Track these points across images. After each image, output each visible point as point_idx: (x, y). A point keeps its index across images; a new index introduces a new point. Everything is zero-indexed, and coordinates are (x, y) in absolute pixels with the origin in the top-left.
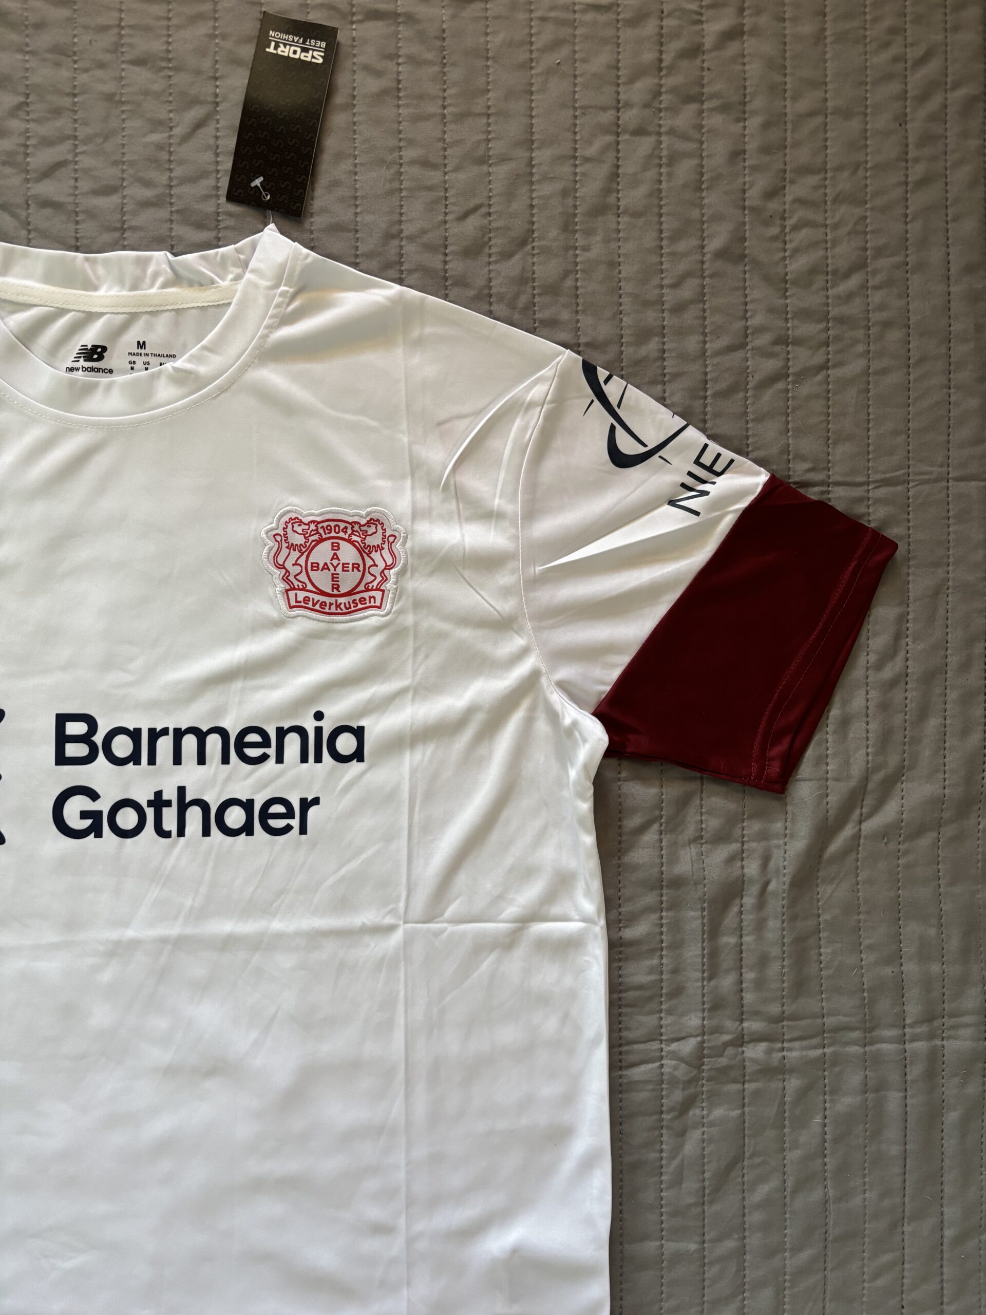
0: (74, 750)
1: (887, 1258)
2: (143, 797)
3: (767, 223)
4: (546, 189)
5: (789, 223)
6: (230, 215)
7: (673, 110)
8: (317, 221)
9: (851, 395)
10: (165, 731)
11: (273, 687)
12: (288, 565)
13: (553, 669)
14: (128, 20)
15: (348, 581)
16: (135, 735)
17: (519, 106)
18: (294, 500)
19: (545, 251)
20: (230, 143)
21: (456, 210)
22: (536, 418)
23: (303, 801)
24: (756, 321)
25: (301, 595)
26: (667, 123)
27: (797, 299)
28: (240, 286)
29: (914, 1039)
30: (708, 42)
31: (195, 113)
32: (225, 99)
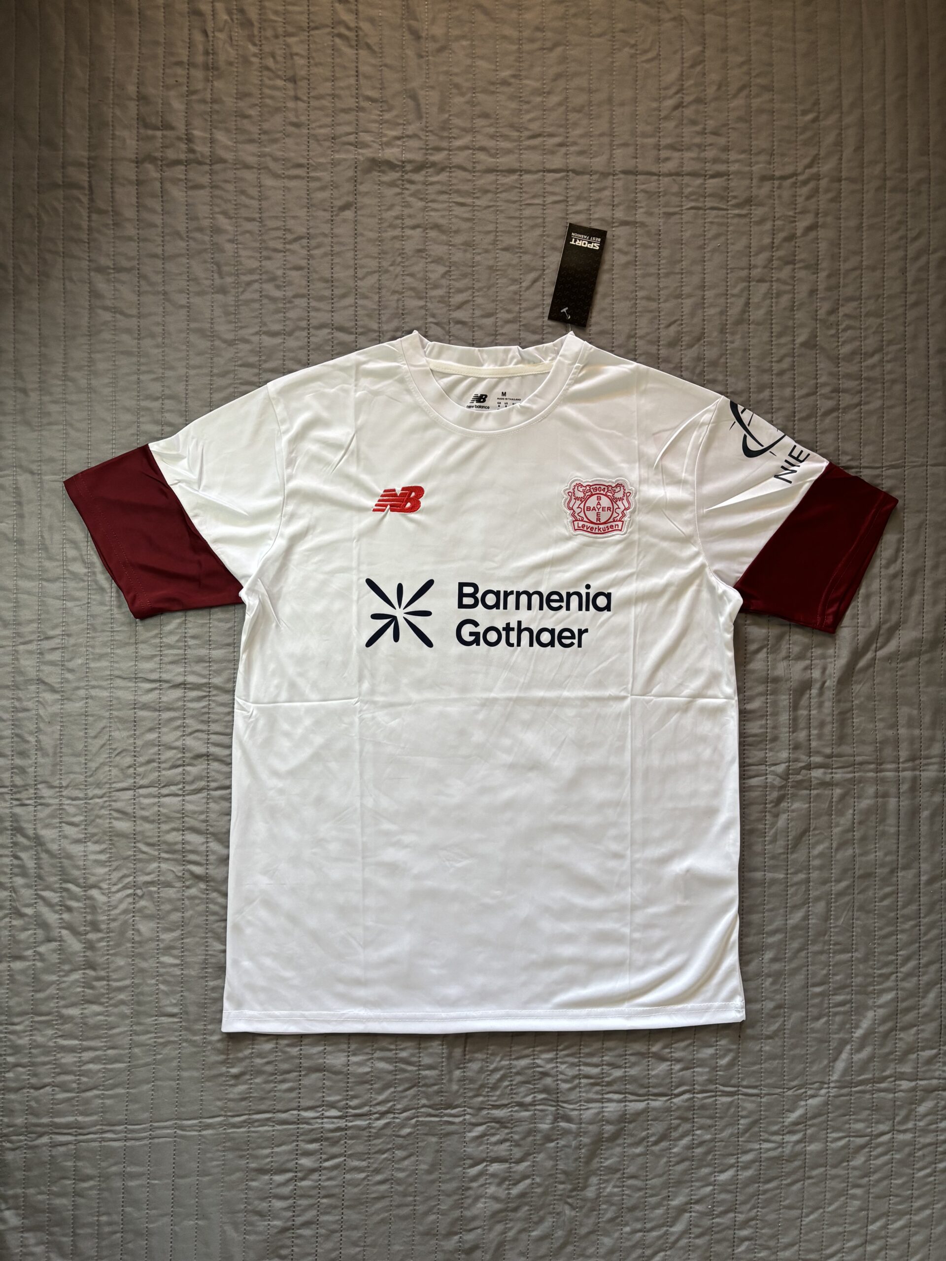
0: (467, 601)
1: (888, 890)
2: (500, 626)
3: (829, 327)
4: (713, 311)
5: (841, 327)
6: (549, 326)
7: (779, 269)
8: (593, 329)
9: (873, 420)
10: (512, 593)
11: (565, 571)
12: (575, 508)
13: (712, 564)
14: (501, 228)
15: (605, 516)
16: (497, 594)
17: (699, 268)
18: (578, 474)
19: (711, 344)
20: (551, 290)
21: (664, 323)
22: (705, 431)
23: (580, 630)
24: (822, 380)
25: (581, 523)
26: (776, 275)
27: (846, 368)
28: (554, 363)
29: (904, 770)
30: (799, 233)
31: (533, 275)
32: (548, 267)
